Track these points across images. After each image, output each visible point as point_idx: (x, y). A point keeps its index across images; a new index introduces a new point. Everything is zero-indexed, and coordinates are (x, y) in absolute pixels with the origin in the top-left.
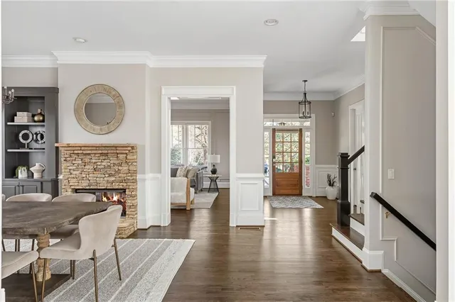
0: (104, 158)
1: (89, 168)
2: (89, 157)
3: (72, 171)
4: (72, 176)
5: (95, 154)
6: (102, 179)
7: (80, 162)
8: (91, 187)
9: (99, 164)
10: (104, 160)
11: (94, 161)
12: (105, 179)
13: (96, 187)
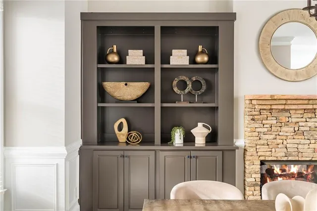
0: (310, 115)
1: (288, 130)
2: (288, 114)
3: (262, 135)
4: (262, 142)
5: (296, 110)
6: (307, 146)
7: (275, 122)
8: (290, 158)
9: (303, 124)
10: (311, 118)
11: (294, 120)
12: (311, 146)
13: (297, 159)
